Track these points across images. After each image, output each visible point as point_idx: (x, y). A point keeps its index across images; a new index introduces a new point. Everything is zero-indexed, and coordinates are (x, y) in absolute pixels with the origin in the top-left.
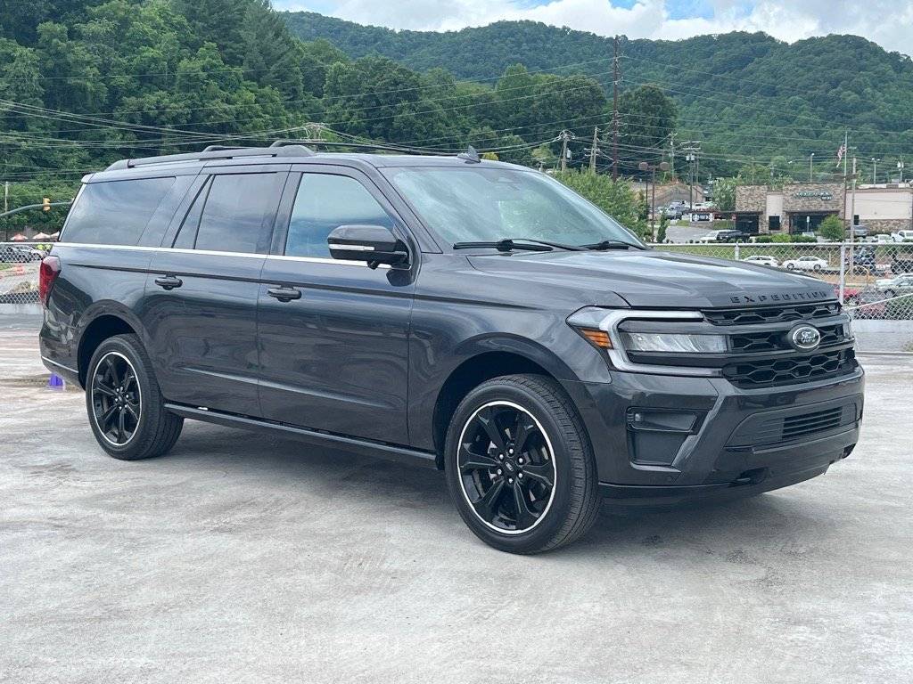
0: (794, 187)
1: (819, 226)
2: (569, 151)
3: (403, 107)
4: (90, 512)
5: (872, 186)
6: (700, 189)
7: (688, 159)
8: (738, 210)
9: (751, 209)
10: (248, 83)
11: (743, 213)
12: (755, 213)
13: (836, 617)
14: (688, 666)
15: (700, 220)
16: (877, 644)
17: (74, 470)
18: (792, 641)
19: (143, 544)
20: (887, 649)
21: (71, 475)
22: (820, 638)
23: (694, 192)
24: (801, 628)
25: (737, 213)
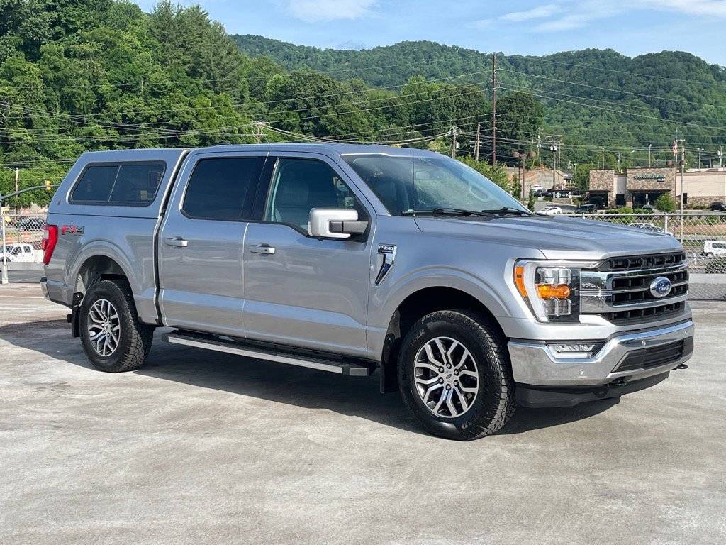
0: (636, 170)
1: (655, 201)
2: (458, 143)
3: (327, 109)
4: (81, 417)
5: (697, 170)
6: (561, 173)
7: (552, 149)
8: (591, 189)
9: (601, 188)
10: (206, 91)
11: (595, 191)
12: (604, 191)
13: (642, 492)
14: (528, 527)
15: (561, 197)
16: (671, 512)
17: (69, 386)
18: (608, 510)
19: (122, 440)
20: (678, 516)
21: (67, 391)
22: (629, 508)
23: (556, 175)
24: (615, 501)
25: (590, 192)
